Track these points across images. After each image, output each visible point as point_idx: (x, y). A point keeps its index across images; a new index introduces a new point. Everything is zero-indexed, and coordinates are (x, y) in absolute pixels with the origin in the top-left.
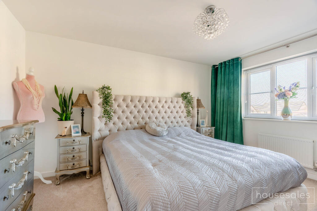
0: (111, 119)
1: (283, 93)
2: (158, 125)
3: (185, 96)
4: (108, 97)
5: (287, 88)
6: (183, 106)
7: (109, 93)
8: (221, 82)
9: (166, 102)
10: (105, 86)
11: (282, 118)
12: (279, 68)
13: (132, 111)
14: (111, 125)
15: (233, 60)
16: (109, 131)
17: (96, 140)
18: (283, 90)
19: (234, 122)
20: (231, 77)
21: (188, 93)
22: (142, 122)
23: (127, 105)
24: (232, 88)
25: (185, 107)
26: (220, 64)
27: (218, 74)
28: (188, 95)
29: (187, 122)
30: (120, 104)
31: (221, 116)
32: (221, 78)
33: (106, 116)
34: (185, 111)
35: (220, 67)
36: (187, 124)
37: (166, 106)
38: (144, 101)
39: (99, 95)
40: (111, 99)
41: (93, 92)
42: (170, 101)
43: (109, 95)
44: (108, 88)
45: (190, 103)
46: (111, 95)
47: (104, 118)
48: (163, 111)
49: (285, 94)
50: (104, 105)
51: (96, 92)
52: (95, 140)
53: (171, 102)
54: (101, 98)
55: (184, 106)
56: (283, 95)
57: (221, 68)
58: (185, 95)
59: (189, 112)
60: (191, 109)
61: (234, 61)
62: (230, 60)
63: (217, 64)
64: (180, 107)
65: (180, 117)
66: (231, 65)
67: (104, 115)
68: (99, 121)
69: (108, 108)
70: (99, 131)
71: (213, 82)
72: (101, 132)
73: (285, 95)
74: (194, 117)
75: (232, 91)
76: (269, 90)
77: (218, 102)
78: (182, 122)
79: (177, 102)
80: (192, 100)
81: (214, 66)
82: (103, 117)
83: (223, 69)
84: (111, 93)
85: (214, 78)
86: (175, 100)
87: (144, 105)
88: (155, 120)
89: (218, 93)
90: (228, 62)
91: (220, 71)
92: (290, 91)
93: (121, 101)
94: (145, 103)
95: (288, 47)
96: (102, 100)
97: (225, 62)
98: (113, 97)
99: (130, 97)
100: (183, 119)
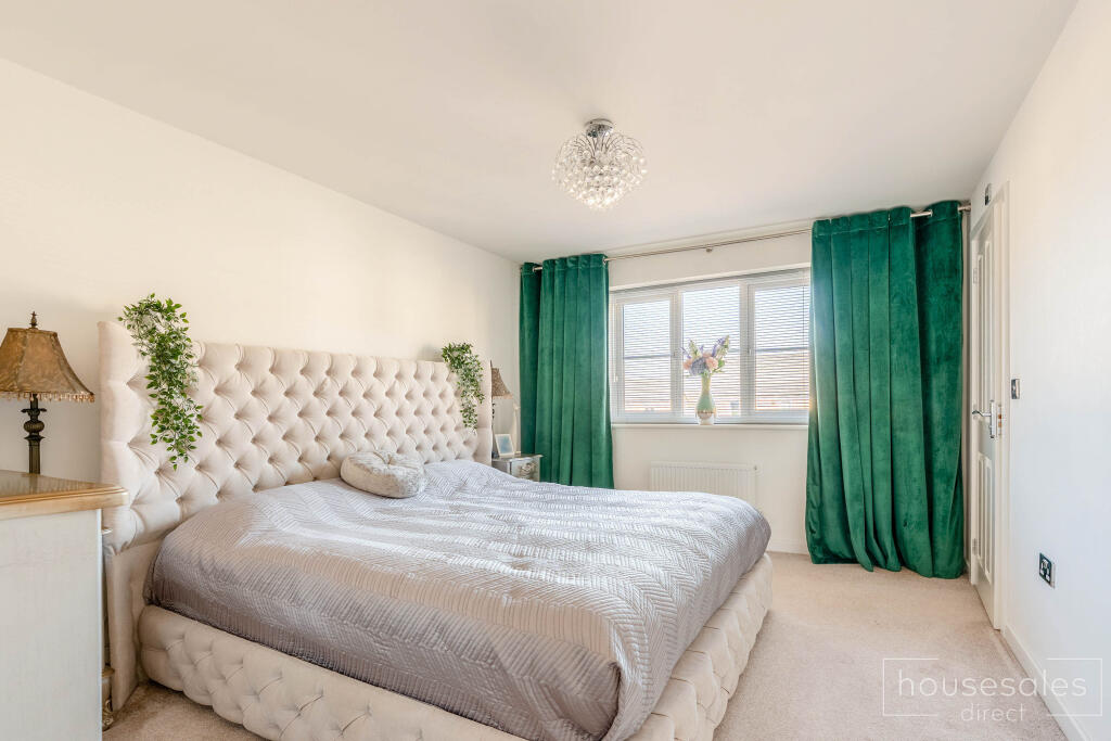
0: (193, 447)
1: (701, 359)
2: (386, 459)
3: (456, 357)
4: (176, 353)
5: (709, 348)
6: (450, 389)
7: (175, 335)
8: (553, 317)
9: (399, 376)
10: (155, 299)
11: (699, 420)
12: (689, 298)
13: (282, 411)
14: (188, 472)
15: (588, 257)
16: (181, 500)
17: (126, 547)
18: (700, 354)
19: (591, 435)
20: (583, 309)
21: (465, 348)
22: (319, 455)
23: (256, 385)
24: (586, 340)
25: (456, 394)
26: (547, 262)
27: (543, 294)
28: (468, 355)
29: (462, 445)
30: (227, 381)
31: (555, 421)
32: (553, 305)
33: (170, 434)
34: (458, 408)
35: (547, 272)
36: (465, 449)
37: (401, 391)
38: (323, 373)
39: (135, 341)
40: (190, 361)
41: (102, 326)
42: (414, 373)
43: (178, 342)
44: (168, 311)
45: (472, 380)
46: (187, 343)
47: (162, 446)
48: (390, 407)
49: (705, 363)
50: (158, 385)
51: (117, 326)
52: (119, 546)
53: (417, 376)
54: (144, 354)
55: (456, 388)
56: (701, 365)
57: (552, 275)
58: (456, 354)
59: (468, 411)
60: (475, 401)
61: (589, 261)
62: (577, 257)
63: (539, 261)
64: (442, 396)
65: (442, 429)
66: (583, 272)
67: (163, 429)
68: (136, 459)
69: (178, 401)
70: (137, 502)
71: (525, 314)
72: (144, 509)
73: (705, 365)
74: (485, 426)
75: (585, 347)
76: (667, 348)
77: (543, 377)
78: (449, 444)
79: (434, 378)
80: (480, 372)
81: (529, 266)
82: (154, 442)
83: (557, 281)
84: (188, 334)
85: (530, 303)
86: (429, 368)
87: (326, 388)
88: (367, 441)
89: (542, 351)
90: (572, 262)
91: (548, 284)
92: (713, 355)
93: (231, 369)
94: (329, 380)
95: (709, 251)
96: (147, 362)
97: (563, 260)
98: (198, 352)
99: (270, 356)
100: (452, 434)
